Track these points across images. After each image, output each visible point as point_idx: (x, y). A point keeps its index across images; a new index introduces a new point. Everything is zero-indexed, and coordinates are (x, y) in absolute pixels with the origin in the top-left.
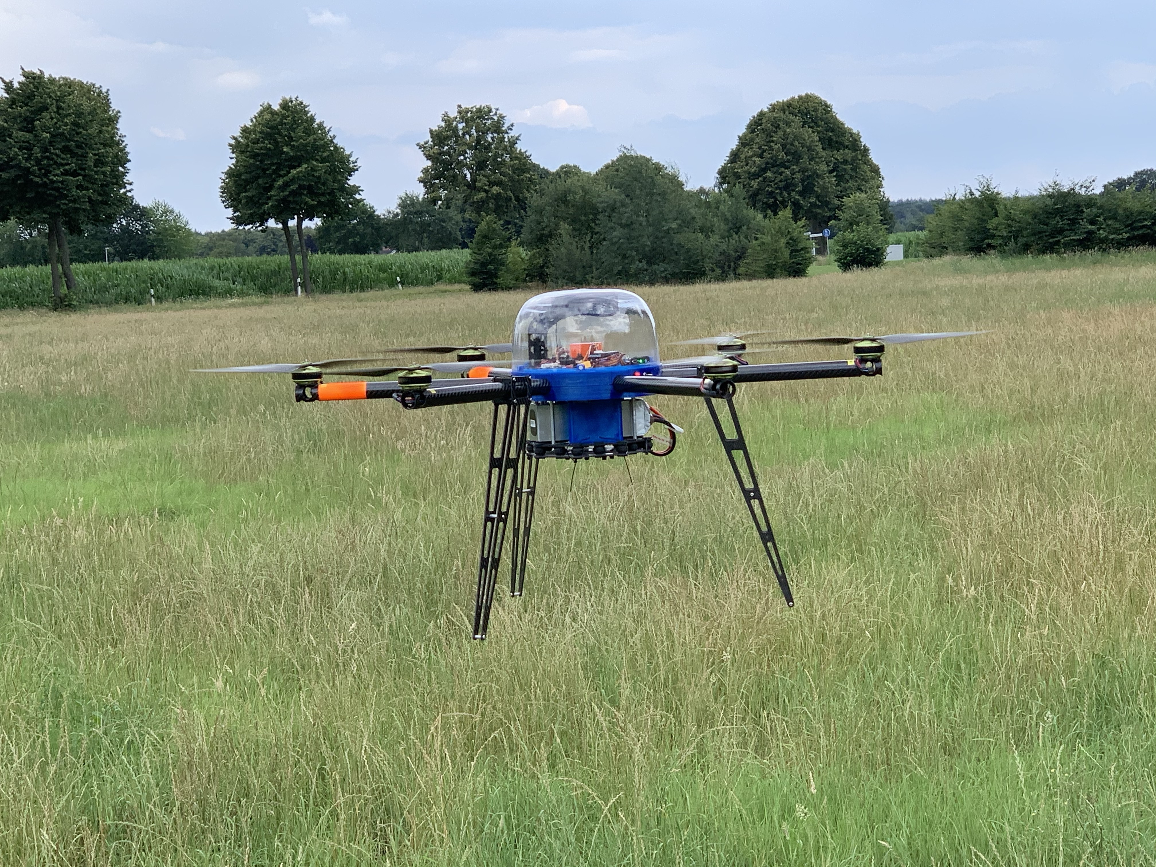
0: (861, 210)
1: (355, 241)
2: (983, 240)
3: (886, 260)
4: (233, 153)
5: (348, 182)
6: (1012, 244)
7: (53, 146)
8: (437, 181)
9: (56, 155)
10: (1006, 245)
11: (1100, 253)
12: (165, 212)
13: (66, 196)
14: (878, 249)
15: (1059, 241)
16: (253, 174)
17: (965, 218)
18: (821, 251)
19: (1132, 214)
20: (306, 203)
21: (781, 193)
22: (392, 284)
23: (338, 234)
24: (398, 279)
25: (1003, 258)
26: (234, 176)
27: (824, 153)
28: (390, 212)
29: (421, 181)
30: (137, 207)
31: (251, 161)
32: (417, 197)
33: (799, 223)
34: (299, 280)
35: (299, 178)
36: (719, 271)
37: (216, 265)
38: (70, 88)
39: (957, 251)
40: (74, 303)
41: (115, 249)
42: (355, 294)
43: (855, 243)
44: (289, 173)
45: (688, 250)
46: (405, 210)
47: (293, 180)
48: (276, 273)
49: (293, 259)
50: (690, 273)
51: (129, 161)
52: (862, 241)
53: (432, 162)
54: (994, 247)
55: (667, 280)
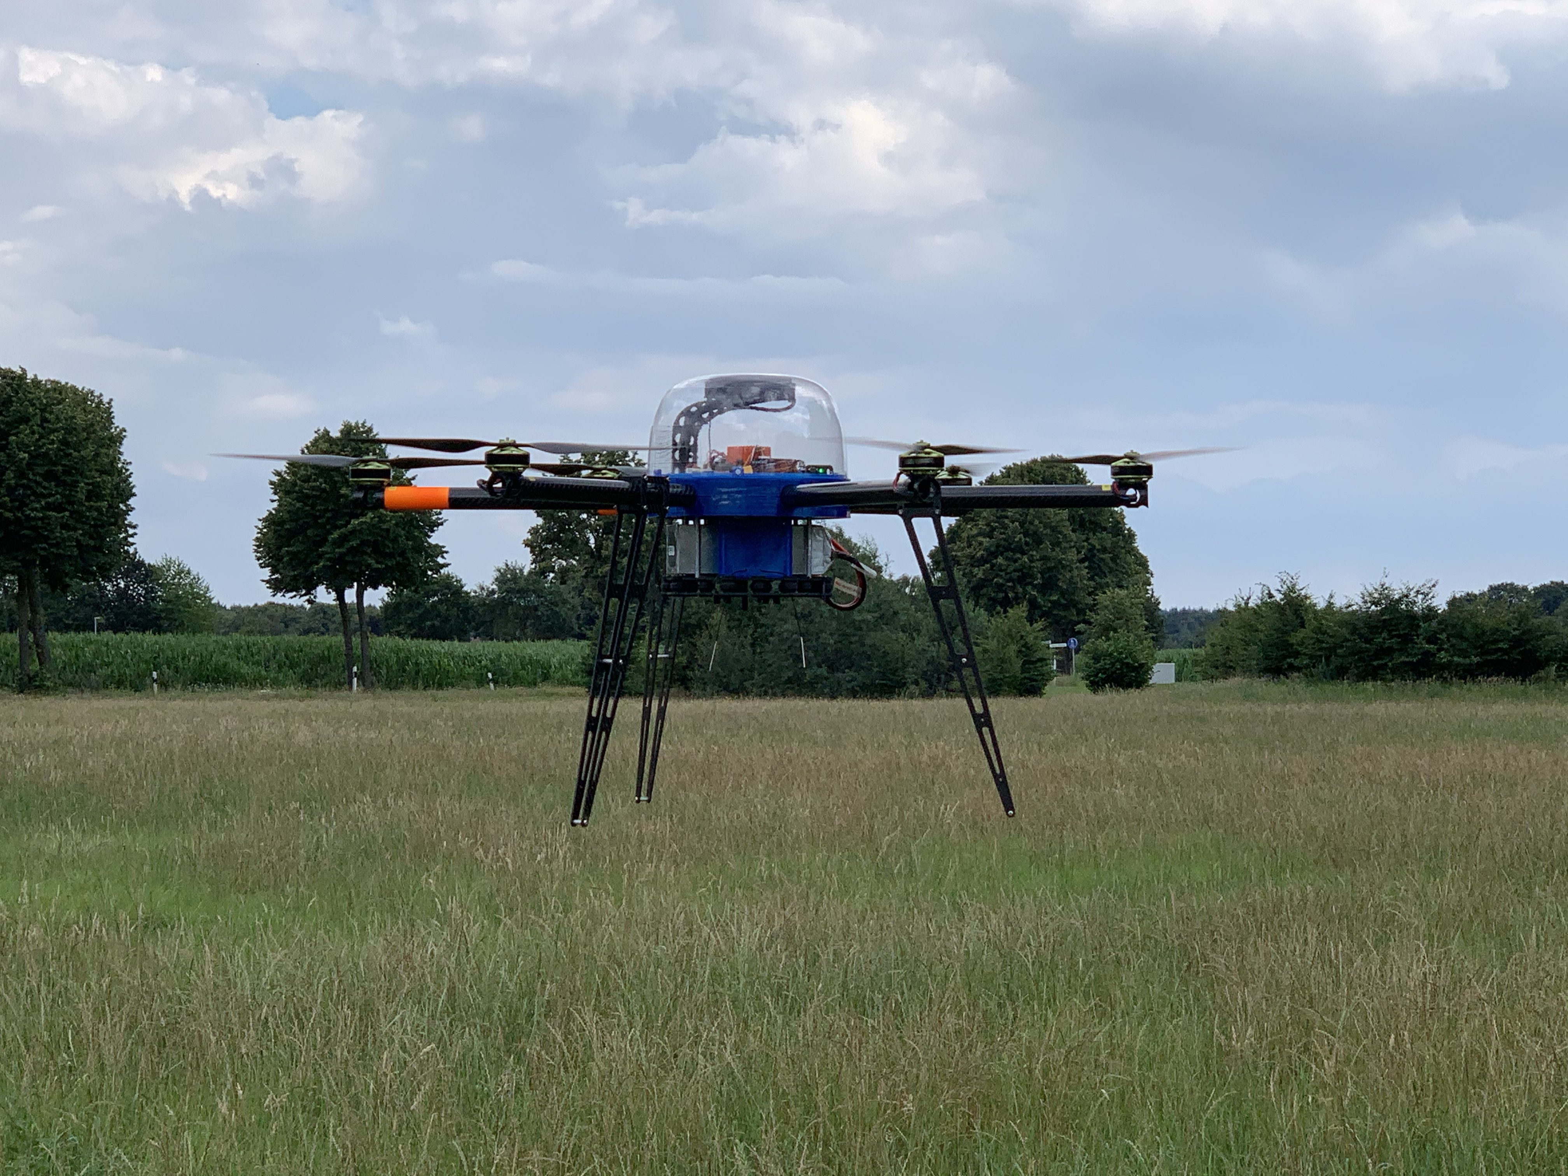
0: (1119, 613)
1: (433, 626)
2: (1285, 657)
3: (1151, 682)
4: (275, 493)
5: (430, 540)
6: (1321, 667)
7: (32, 470)
8: (549, 546)
9: (35, 482)
10: (1314, 667)
11: (1438, 683)
12: (179, 573)
13: (46, 539)
14: (1142, 666)
15: (1386, 664)
16: (301, 522)
17: (1260, 627)
18: (1065, 667)
19: (1484, 633)
20: (369, 566)
21: (1013, 588)
22: (482, 682)
23: (410, 615)
24: (490, 675)
25: (1308, 684)
26: (274, 523)
27: (1073, 536)
28: (483, 589)
29: (527, 545)
30: (141, 564)
31: (298, 505)
32: (521, 571)
33: (1035, 625)
34: (355, 669)
35: (360, 531)
36: (924, 684)
37: (243, 643)
38: (60, 394)
39: (1247, 671)
40: (48, 684)
41: (107, 620)
42: (429, 692)
43: (1111, 655)
44: (348, 523)
45: (886, 654)
46: (505, 587)
47: (353, 532)
48: (324, 659)
49: (348, 643)
50: (885, 685)
51: (134, 495)
52: (1121, 653)
53: (544, 519)
54: (1298, 669)
55: (854, 694)
